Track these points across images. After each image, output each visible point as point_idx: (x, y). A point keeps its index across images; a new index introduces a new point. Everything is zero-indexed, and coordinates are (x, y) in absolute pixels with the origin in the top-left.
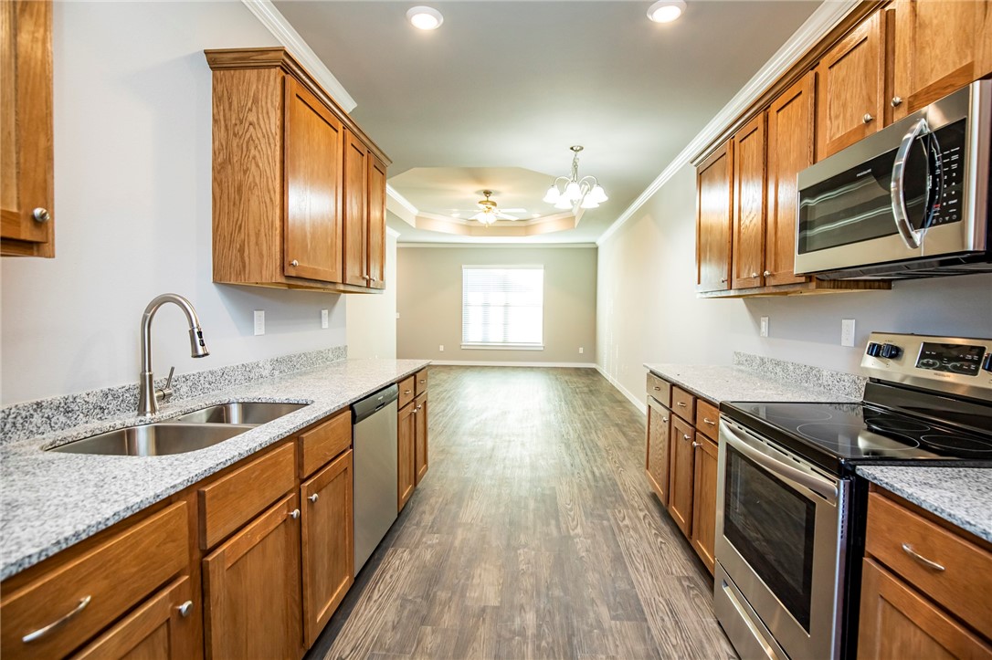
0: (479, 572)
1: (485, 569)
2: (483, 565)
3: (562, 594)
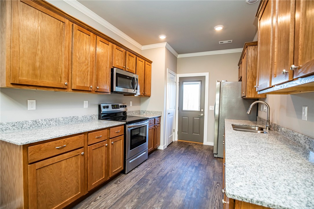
0: (180, 202)
1: (177, 203)
2: (177, 205)
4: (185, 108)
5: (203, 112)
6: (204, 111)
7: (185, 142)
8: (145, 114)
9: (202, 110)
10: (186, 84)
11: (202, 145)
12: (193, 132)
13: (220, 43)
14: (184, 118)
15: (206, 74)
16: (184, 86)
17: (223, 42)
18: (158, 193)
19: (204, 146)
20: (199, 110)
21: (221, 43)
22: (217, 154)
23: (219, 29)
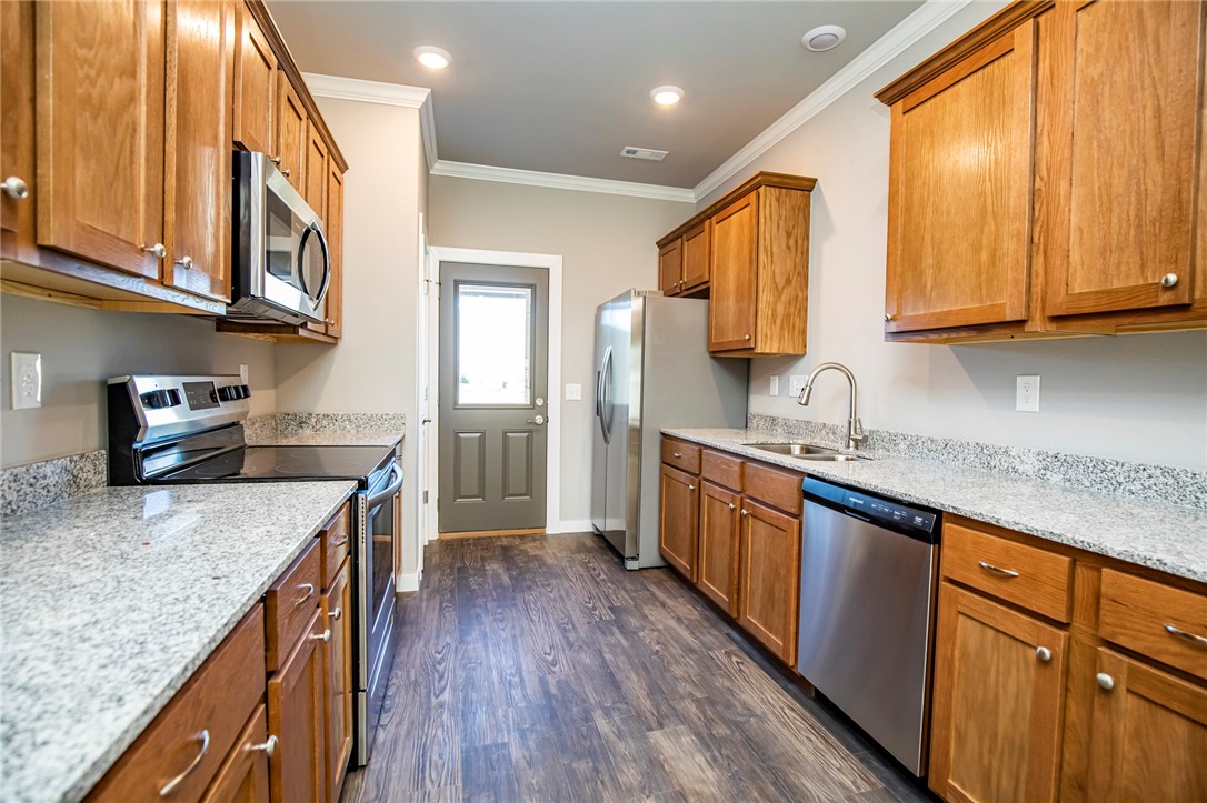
3: (575, 765)
4: (466, 396)
5: (544, 410)
6: (546, 404)
7: (474, 539)
8: (307, 432)
9: (539, 402)
10: (466, 293)
11: (544, 537)
12: (505, 493)
13: (624, 154)
14: (465, 438)
15: (553, 262)
16: (462, 299)
17: (635, 152)
18: (602, 782)
19: (550, 540)
20: (529, 403)
21: (628, 152)
22: (634, 558)
23: (667, 98)
